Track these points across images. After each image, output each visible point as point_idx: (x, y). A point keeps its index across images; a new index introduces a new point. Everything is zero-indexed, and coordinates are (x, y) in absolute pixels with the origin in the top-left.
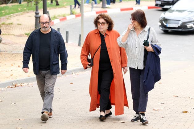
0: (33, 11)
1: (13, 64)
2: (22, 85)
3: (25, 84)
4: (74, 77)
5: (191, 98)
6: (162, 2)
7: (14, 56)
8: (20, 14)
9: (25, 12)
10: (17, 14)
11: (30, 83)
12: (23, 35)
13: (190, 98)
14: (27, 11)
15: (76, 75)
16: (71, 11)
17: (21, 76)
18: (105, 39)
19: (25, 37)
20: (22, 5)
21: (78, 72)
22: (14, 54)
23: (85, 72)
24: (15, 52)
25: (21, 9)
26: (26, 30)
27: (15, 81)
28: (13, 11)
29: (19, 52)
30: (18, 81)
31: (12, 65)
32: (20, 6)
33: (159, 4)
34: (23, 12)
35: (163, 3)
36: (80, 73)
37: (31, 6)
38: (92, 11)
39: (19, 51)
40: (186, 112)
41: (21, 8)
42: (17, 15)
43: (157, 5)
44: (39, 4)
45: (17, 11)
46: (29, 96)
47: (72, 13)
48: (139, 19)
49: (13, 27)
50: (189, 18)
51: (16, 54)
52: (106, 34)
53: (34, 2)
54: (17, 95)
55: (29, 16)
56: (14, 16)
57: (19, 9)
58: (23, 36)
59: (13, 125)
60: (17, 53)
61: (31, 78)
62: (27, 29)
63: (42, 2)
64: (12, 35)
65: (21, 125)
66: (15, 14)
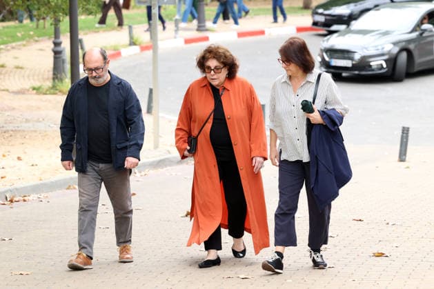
0: (49, 38)
1: (6, 154)
2: (25, 198)
3: (33, 197)
4: (138, 181)
5: (390, 224)
6: (328, 18)
7: (7, 135)
8: (20, 45)
9: (32, 40)
10: (14, 44)
11: (43, 195)
12: (28, 90)
13: (388, 224)
14: (36, 38)
15: (141, 176)
16: (131, 37)
17: (23, 179)
18: (222, 98)
19: (31, 94)
20: (24, 26)
21: (147, 170)
22: (8, 131)
23: (161, 170)
24: (10, 127)
25: (22, 35)
26: (34, 79)
27: (11, 191)
28: (5, 39)
29: (18, 127)
30: (17, 189)
31: (4, 156)
32: (21, 27)
33: (322, 22)
34: (28, 41)
35: (329, 20)
36: (151, 172)
37: (44, 27)
38: (175, 38)
39: (19, 125)
40: (381, 255)
41: (23, 33)
42: (13, 48)
43: (315, 24)
44: (61, 23)
45: (14, 38)
46: (41, 223)
47: (132, 43)
48: (297, 57)
49: (6, 73)
50: (376, 47)
51: (12, 132)
52: (225, 88)
53: (51, 18)
54: (15, 221)
55: (41, 50)
56: (8, 50)
57: (19, 35)
58: (26, 92)
59: (7, 285)
60: (14, 129)
61: (45, 185)
62: (36, 78)
63: (67, 19)
64: (3, 90)
65: (24, 285)
66: (10, 45)
